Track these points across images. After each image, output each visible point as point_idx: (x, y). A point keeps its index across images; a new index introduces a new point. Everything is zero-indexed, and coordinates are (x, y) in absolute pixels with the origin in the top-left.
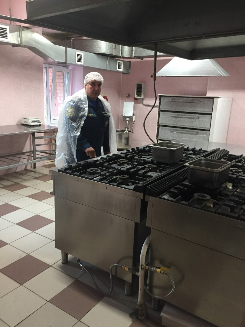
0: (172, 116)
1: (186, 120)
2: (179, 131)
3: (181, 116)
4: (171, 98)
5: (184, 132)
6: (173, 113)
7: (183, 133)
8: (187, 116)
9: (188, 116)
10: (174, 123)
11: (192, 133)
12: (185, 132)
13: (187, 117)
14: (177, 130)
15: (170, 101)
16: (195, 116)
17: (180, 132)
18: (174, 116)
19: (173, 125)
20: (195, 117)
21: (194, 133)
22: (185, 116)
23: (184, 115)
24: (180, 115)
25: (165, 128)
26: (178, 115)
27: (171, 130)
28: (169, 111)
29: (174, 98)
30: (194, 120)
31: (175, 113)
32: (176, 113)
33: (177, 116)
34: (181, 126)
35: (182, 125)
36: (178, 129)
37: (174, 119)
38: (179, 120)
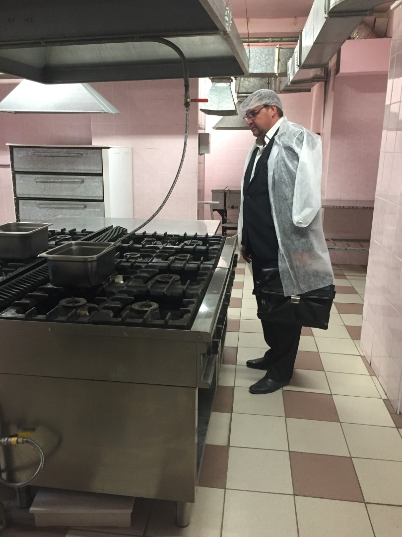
0: (38, 180)
1: (64, 185)
2: (54, 206)
3: (53, 180)
4: (31, 149)
5: (62, 206)
6: (39, 176)
7: (62, 208)
8: (63, 179)
9: (66, 178)
10: (44, 193)
11: (76, 206)
12: (65, 206)
14: (50, 204)
15: (30, 154)
16: (78, 179)
17: (56, 206)
18: (41, 180)
19: (43, 197)
21: (80, 206)
22: (60, 180)
23: (59, 178)
24: (52, 178)
25: (30, 203)
26: (49, 178)
27: (41, 204)
28: (33, 172)
29: (36, 149)
30: (76, 186)
31: (42, 176)
32: (45, 176)
33: (46, 180)
34: (56, 197)
35: (58, 194)
36: (52, 202)
37: (42, 186)
38: (52, 186)
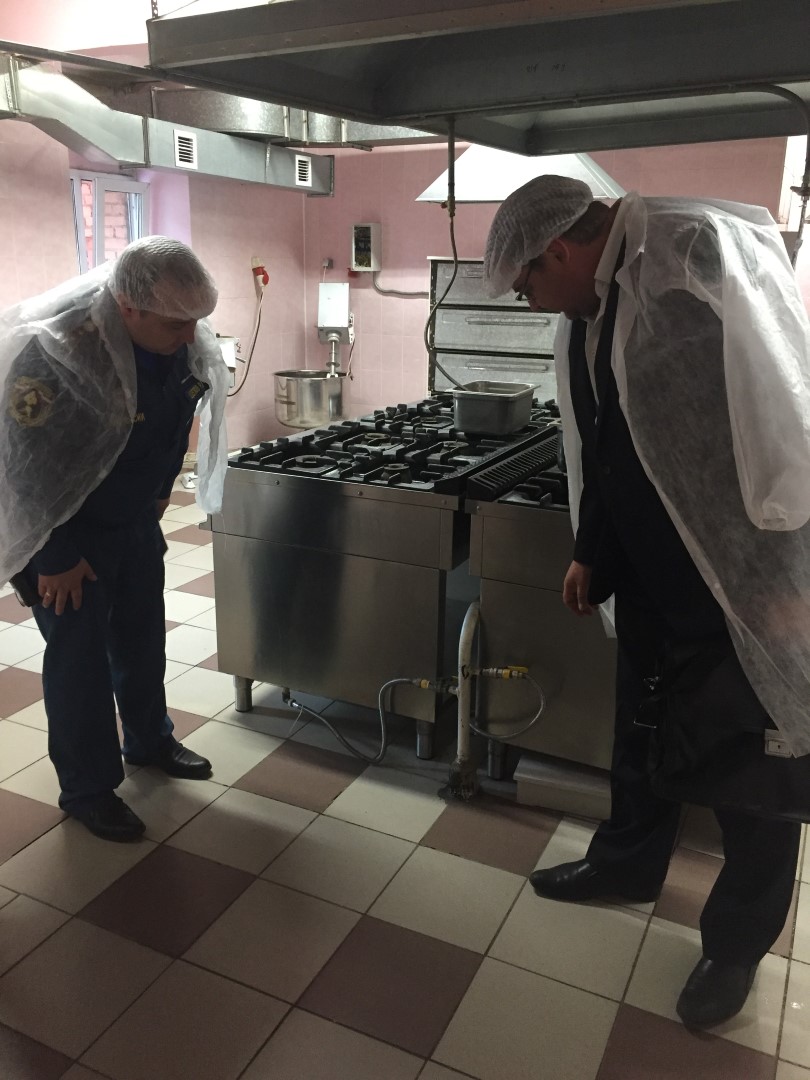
0: (472, 320)
1: (514, 329)
2: (494, 365)
3: (497, 320)
4: (466, 266)
5: (507, 366)
6: (475, 312)
7: (506, 370)
8: (514, 317)
9: (520, 317)
10: (480, 342)
11: (532, 367)
12: (512, 366)
13: (516, 320)
14: (487, 362)
15: (465, 275)
16: (539, 318)
17: (497, 366)
18: (478, 319)
19: (476, 348)
20: (540, 321)
21: (538, 367)
22: (509, 320)
23: (508, 317)
24: (496, 317)
25: (453, 358)
26: (490, 317)
27: (471, 361)
28: (462, 305)
29: (474, 266)
30: (535, 330)
31: (480, 312)
32: (485, 313)
33: (485, 320)
34: (499, 350)
35: (502, 344)
36: (490, 358)
37: (478, 329)
38: (494, 331)
